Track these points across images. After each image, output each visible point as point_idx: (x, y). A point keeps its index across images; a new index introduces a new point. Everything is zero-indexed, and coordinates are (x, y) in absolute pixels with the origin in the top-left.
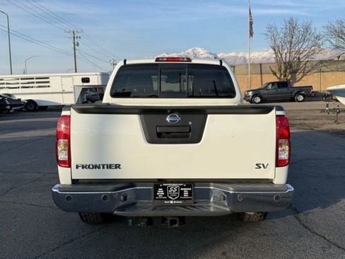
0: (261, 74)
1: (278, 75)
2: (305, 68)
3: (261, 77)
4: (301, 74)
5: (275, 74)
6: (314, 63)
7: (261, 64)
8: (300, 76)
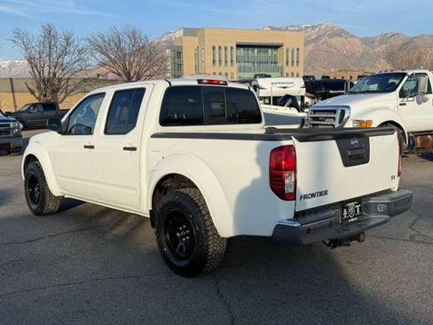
0: (13, 92)
1: (37, 94)
2: (67, 86)
3: (14, 96)
4: (64, 94)
5: (32, 92)
6: (77, 81)
7: (11, 79)
8: (62, 96)
